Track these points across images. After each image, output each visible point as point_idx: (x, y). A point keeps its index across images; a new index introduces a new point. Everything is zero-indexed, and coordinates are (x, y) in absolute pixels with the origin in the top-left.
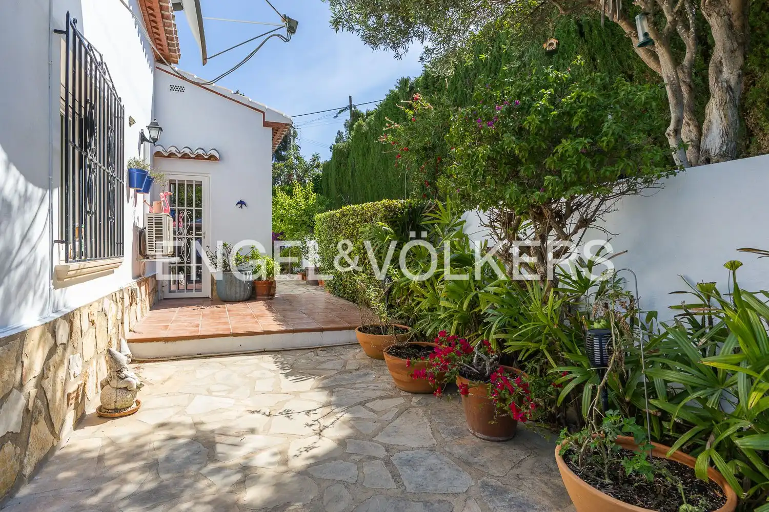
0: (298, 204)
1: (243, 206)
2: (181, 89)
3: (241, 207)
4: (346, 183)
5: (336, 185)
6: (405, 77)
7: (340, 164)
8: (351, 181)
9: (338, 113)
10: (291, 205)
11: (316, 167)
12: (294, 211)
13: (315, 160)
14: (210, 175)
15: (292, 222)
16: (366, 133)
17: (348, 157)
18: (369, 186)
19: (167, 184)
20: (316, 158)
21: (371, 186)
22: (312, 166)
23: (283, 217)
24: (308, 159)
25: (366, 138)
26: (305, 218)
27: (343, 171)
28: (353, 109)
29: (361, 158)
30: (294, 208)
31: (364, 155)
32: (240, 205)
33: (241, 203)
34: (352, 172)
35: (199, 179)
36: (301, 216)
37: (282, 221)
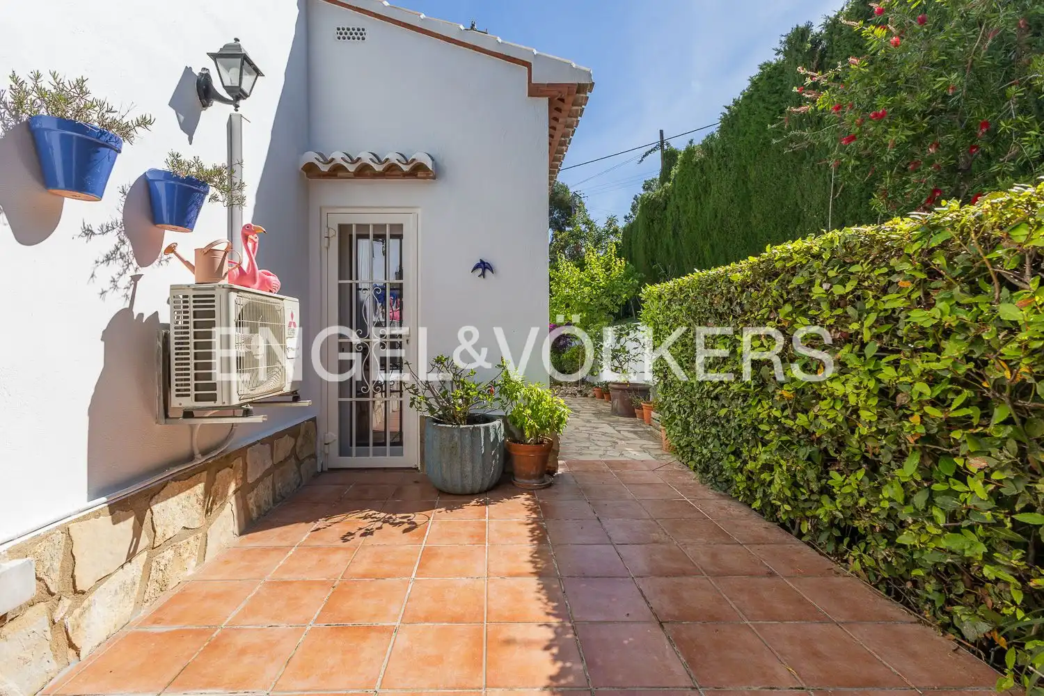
0: (593, 279)
1: (488, 272)
2: (359, 34)
3: (483, 274)
4: (662, 247)
5: (646, 253)
6: (802, 25)
7: (652, 221)
8: (672, 244)
9: (644, 156)
10: (582, 280)
11: (612, 233)
12: (587, 290)
13: (611, 224)
14: (419, 211)
15: (583, 307)
16: (702, 162)
17: (665, 208)
18: (708, 246)
19: (334, 234)
20: (611, 221)
21: (712, 246)
22: (607, 232)
23: (570, 299)
24: (601, 224)
25: (702, 170)
26: (606, 301)
27: (656, 231)
28: (666, 147)
29: (692, 203)
30: (587, 284)
31: (697, 198)
32: (480, 271)
33: (484, 267)
34: (674, 231)
35: (396, 220)
36: (598, 298)
37: (567, 306)
